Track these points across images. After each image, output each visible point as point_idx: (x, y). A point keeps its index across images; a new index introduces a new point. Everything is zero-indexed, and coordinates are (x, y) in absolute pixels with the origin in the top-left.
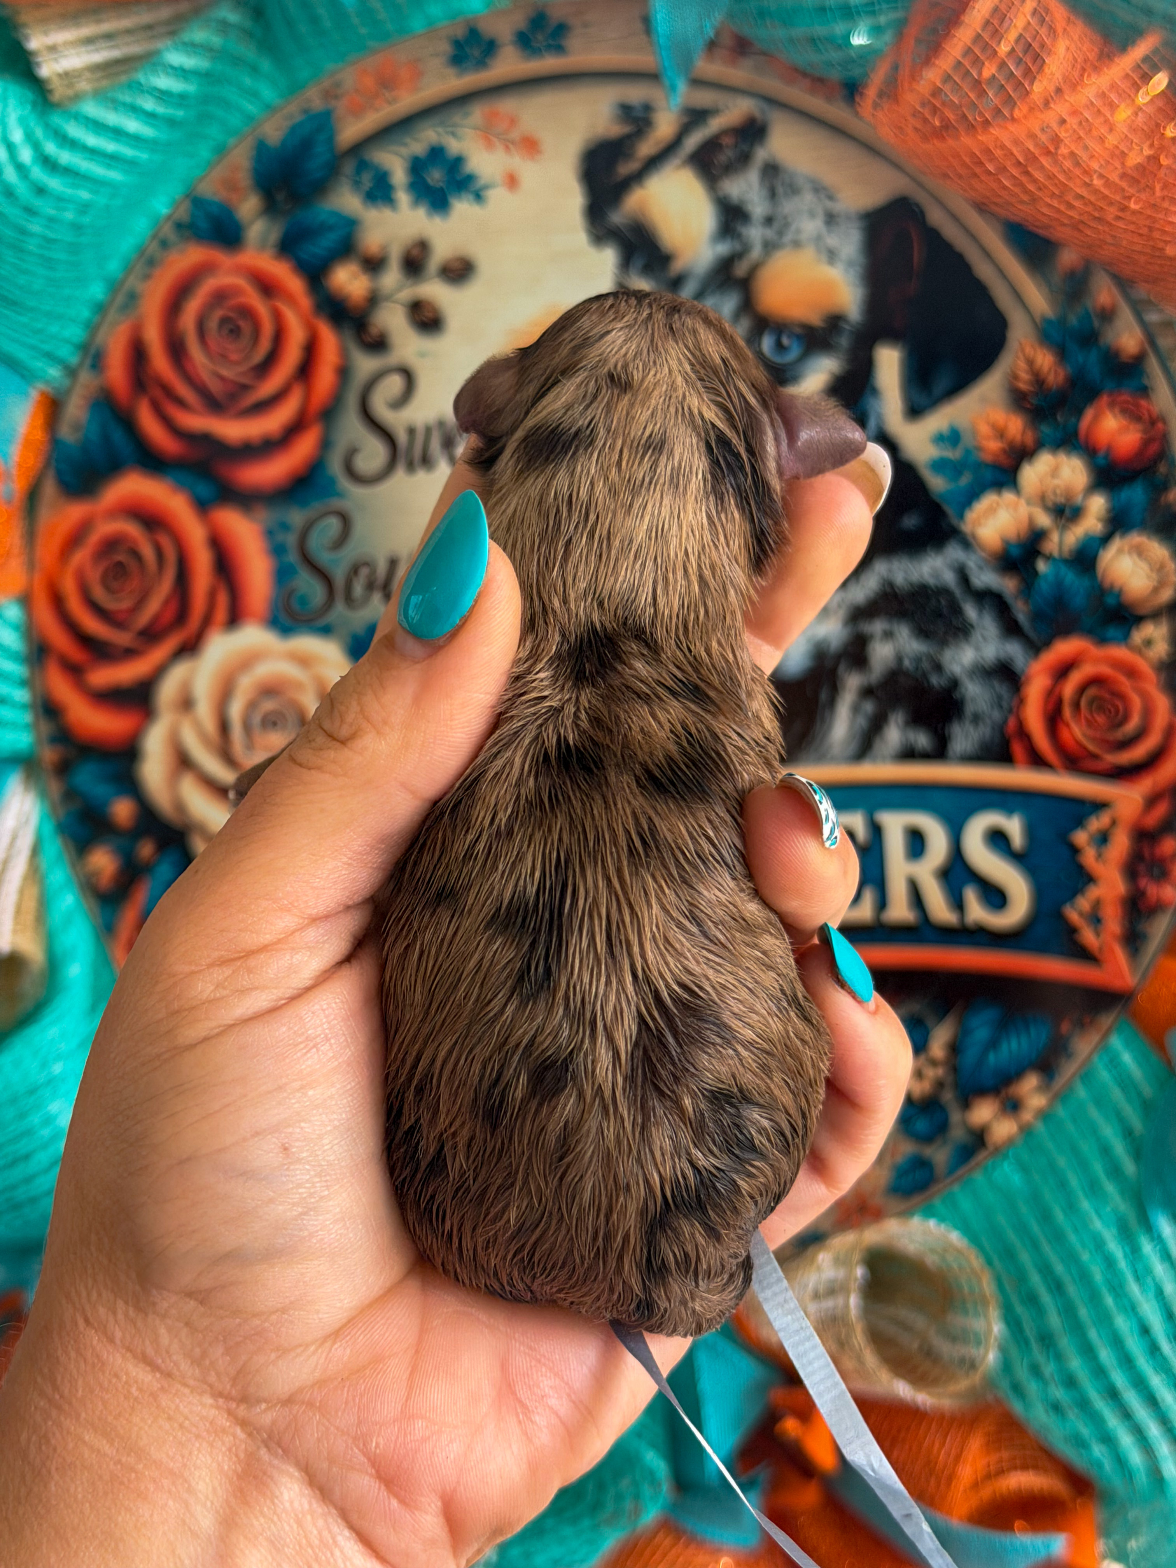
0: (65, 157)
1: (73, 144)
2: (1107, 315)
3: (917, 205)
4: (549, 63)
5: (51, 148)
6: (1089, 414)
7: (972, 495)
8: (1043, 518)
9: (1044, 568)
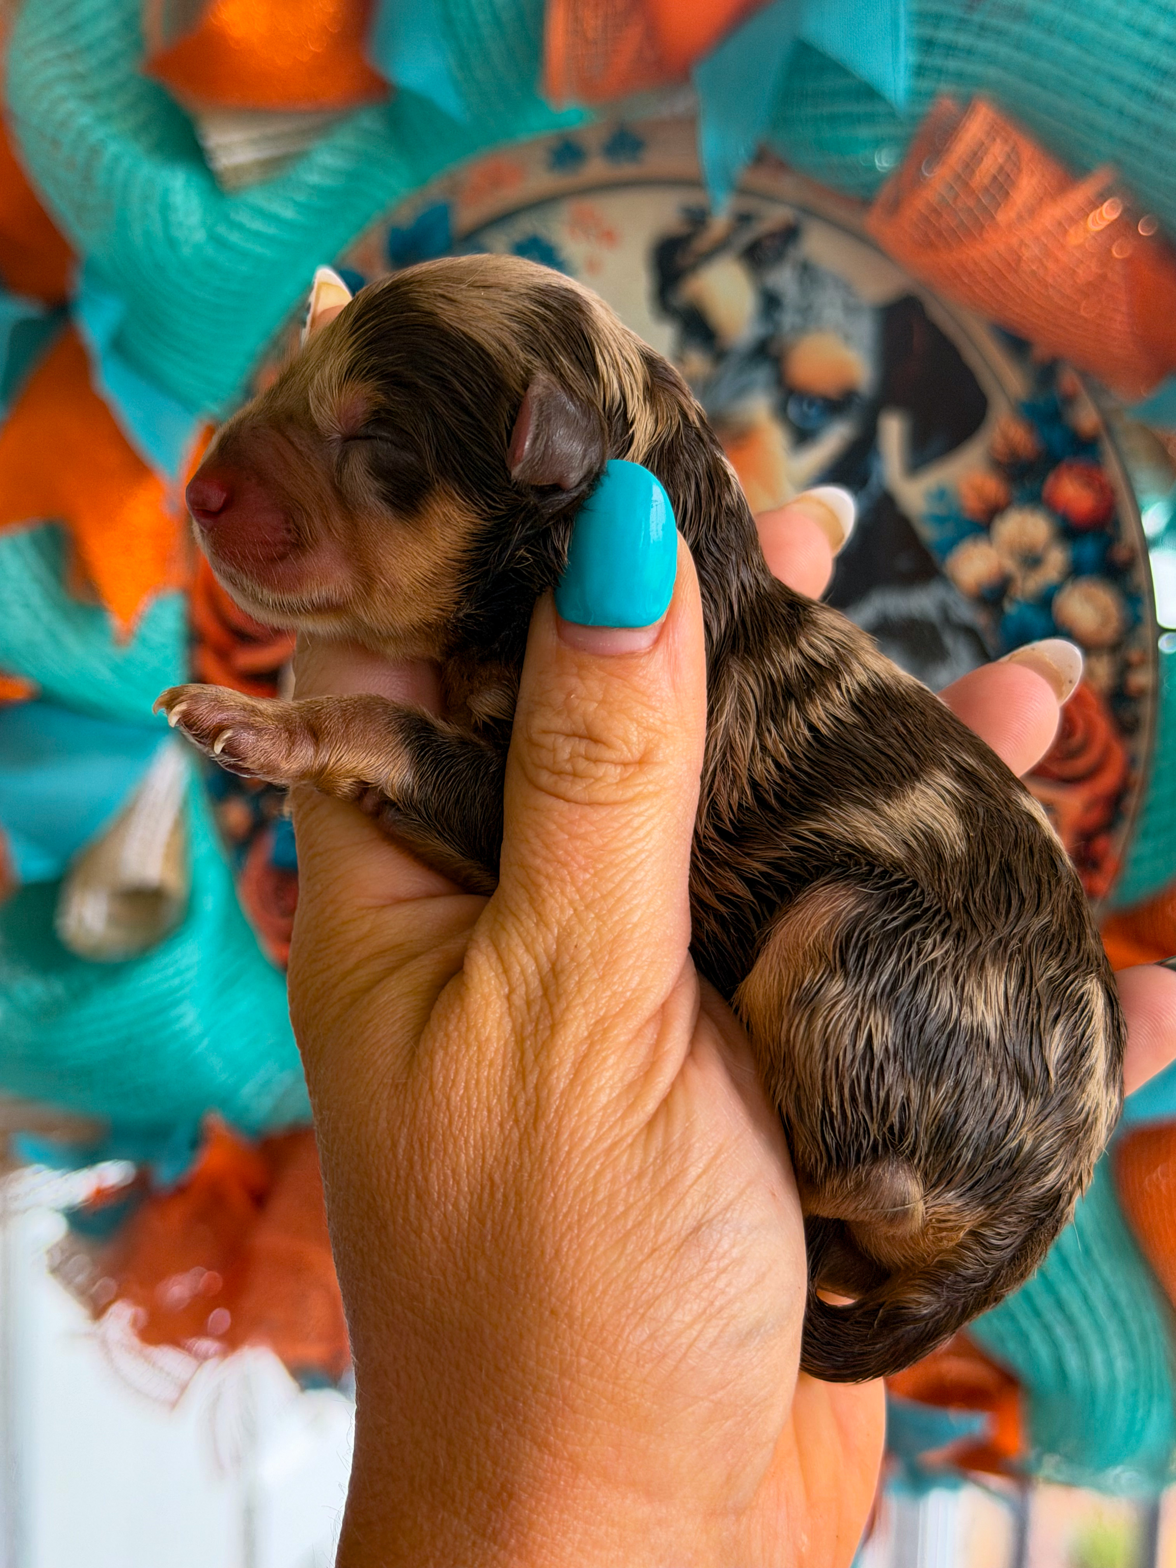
0: (234, 237)
1: (240, 227)
2: (1070, 400)
3: (921, 304)
4: (628, 170)
5: (222, 230)
6: (1051, 479)
7: (952, 544)
8: (1010, 565)
9: (1010, 608)
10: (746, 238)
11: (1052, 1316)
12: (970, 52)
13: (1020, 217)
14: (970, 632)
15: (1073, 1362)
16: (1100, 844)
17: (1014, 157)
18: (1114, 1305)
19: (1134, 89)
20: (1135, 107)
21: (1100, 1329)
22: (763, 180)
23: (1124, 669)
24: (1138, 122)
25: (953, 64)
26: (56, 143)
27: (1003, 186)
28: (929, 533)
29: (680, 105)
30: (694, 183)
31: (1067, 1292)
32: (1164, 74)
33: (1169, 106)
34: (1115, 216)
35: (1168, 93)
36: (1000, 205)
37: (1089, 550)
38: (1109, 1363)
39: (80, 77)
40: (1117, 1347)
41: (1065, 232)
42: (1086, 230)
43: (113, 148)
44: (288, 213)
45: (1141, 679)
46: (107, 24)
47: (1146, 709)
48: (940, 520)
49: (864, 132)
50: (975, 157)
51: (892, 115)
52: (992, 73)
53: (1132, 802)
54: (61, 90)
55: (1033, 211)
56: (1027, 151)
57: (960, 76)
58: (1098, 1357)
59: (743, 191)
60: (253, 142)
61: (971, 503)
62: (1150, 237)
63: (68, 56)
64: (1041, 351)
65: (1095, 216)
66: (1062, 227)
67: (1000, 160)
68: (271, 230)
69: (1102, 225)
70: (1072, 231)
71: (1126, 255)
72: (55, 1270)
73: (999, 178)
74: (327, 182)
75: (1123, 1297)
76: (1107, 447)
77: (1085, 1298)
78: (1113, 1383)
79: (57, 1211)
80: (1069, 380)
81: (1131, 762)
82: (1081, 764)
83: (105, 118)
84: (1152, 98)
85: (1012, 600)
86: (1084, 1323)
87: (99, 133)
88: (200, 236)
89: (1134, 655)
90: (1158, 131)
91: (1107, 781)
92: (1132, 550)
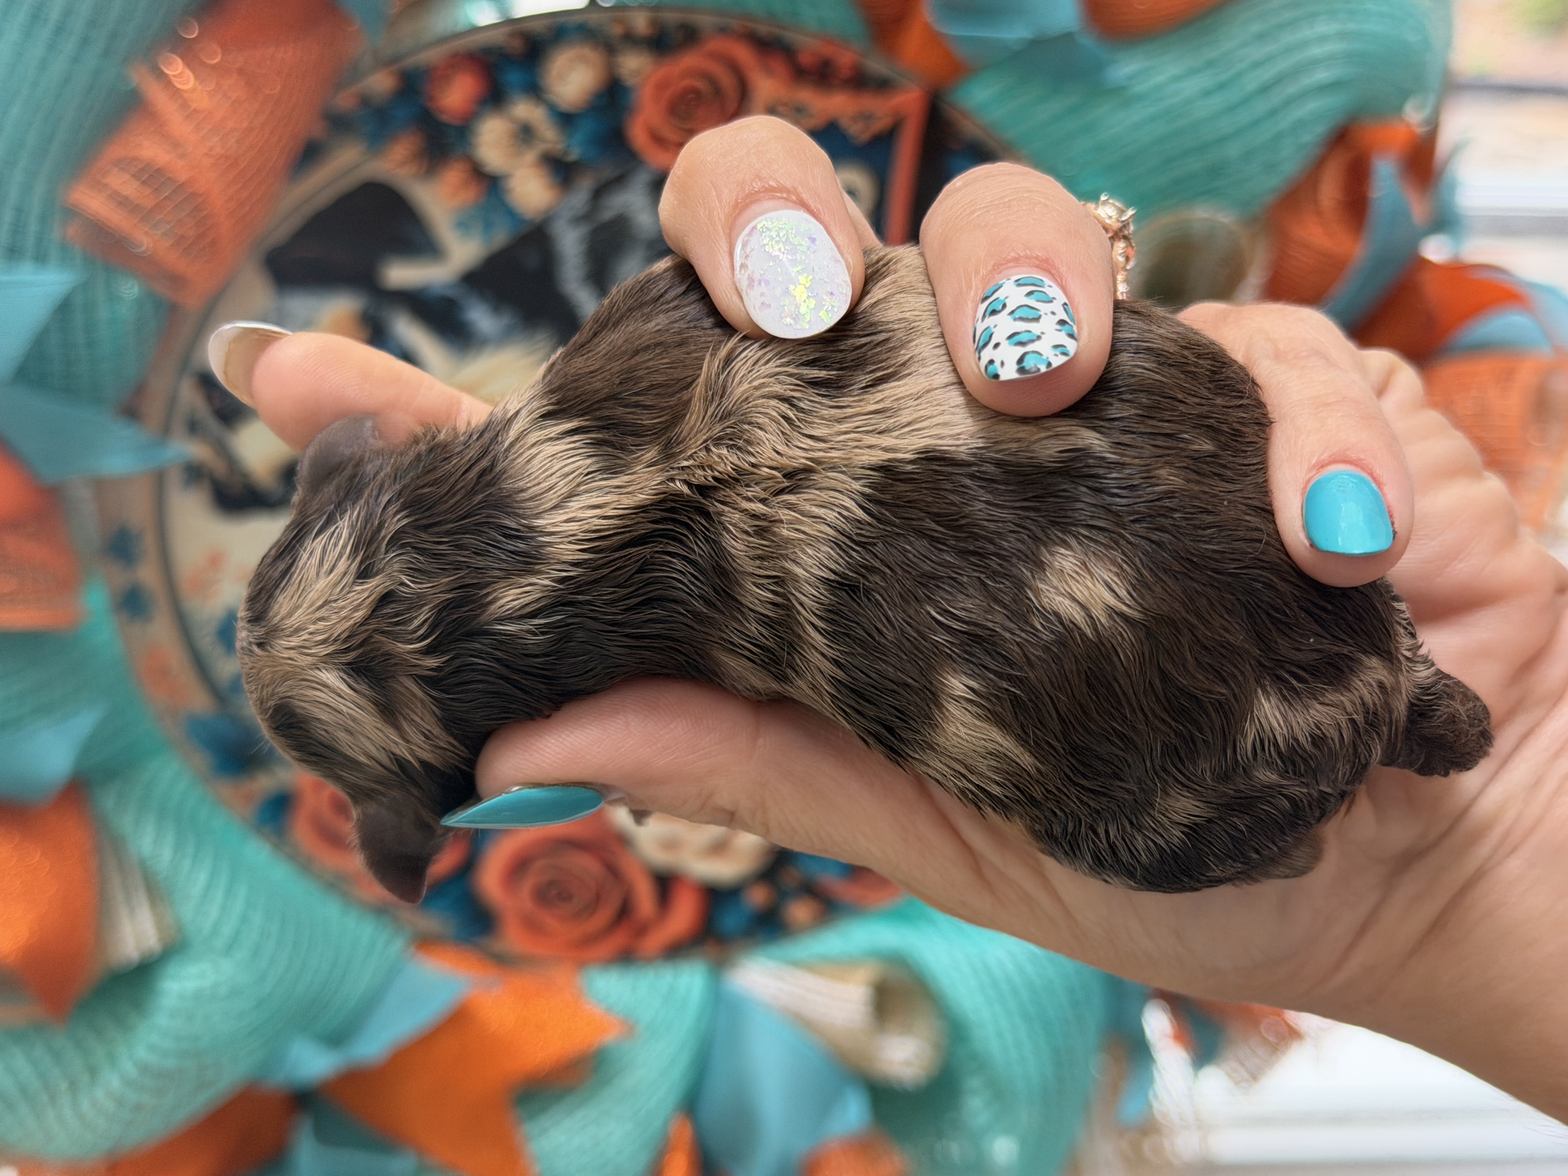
0: (227, 930)
2: (365, 101)
4: (149, 543)
5: (219, 943)
6: (444, 118)
7: (510, 213)
8: (530, 156)
9: (575, 154)
10: (212, 424)
11: (1276, 97)
12: (19, 211)
13: (182, 156)
14: (599, 193)
15: (1322, 76)
16: (805, 59)
17: (122, 164)
18: (1261, 37)
19: (51, 47)
20: (69, 46)
21: (1289, 50)
22: (154, 409)
23: (630, 39)
24: (85, 42)
25: (33, 227)
26: (138, 1108)
27: (151, 175)
28: (501, 237)
29: (83, 494)
30: (159, 479)
31: (1251, 83)
32: (36, 16)
33: (67, 13)
34: (179, 60)
35: (54, 14)
36: (169, 178)
37: (513, 77)
38: (1323, 39)
39: (73, 1086)
40: (1306, 32)
41: (195, 111)
42: (194, 90)
43: (142, 1053)
44: (202, 878)
45: (641, 23)
46: (20, 1060)
47: (671, 17)
48: (488, 226)
49: (103, 313)
50: (122, 202)
51: (85, 286)
52: (40, 188)
53: (763, 29)
54: (85, 1105)
55: (176, 145)
56: (115, 151)
57: (43, 220)
58: (1316, 51)
59: (166, 430)
60: (132, 911)
61: (470, 195)
62: (200, 28)
63: (53, 1099)
64: (317, 130)
65: (179, 83)
66: (191, 114)
67: (126, 176)
68: (219, 894)
69: (189, 73)
70: (194, 106)
71: (219, 50)
72: (1254, 1077)
73: (144, 179)
74: (170, 838)
75: (1255, 28)
76: (410, 62)
77: (1257, 65)
78: (1342, 36)
79: (1196, 1075)
80: (345, 101)
81: (723, 31)
82: (727, 81)
83: (112, 1059)
84: (60, 30)
85: (566, 153)
86: (1282, 65)
87: (128, 1067)
88: (227, 967)
89: (617, 30)
90: (92, 24)
91: (743, 54)
92: (513, 35)
